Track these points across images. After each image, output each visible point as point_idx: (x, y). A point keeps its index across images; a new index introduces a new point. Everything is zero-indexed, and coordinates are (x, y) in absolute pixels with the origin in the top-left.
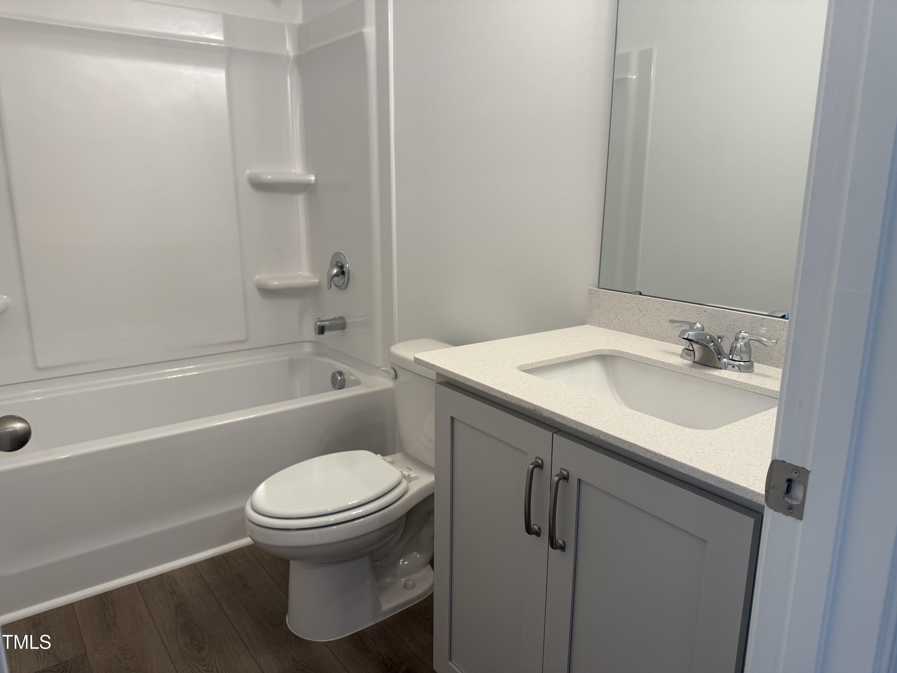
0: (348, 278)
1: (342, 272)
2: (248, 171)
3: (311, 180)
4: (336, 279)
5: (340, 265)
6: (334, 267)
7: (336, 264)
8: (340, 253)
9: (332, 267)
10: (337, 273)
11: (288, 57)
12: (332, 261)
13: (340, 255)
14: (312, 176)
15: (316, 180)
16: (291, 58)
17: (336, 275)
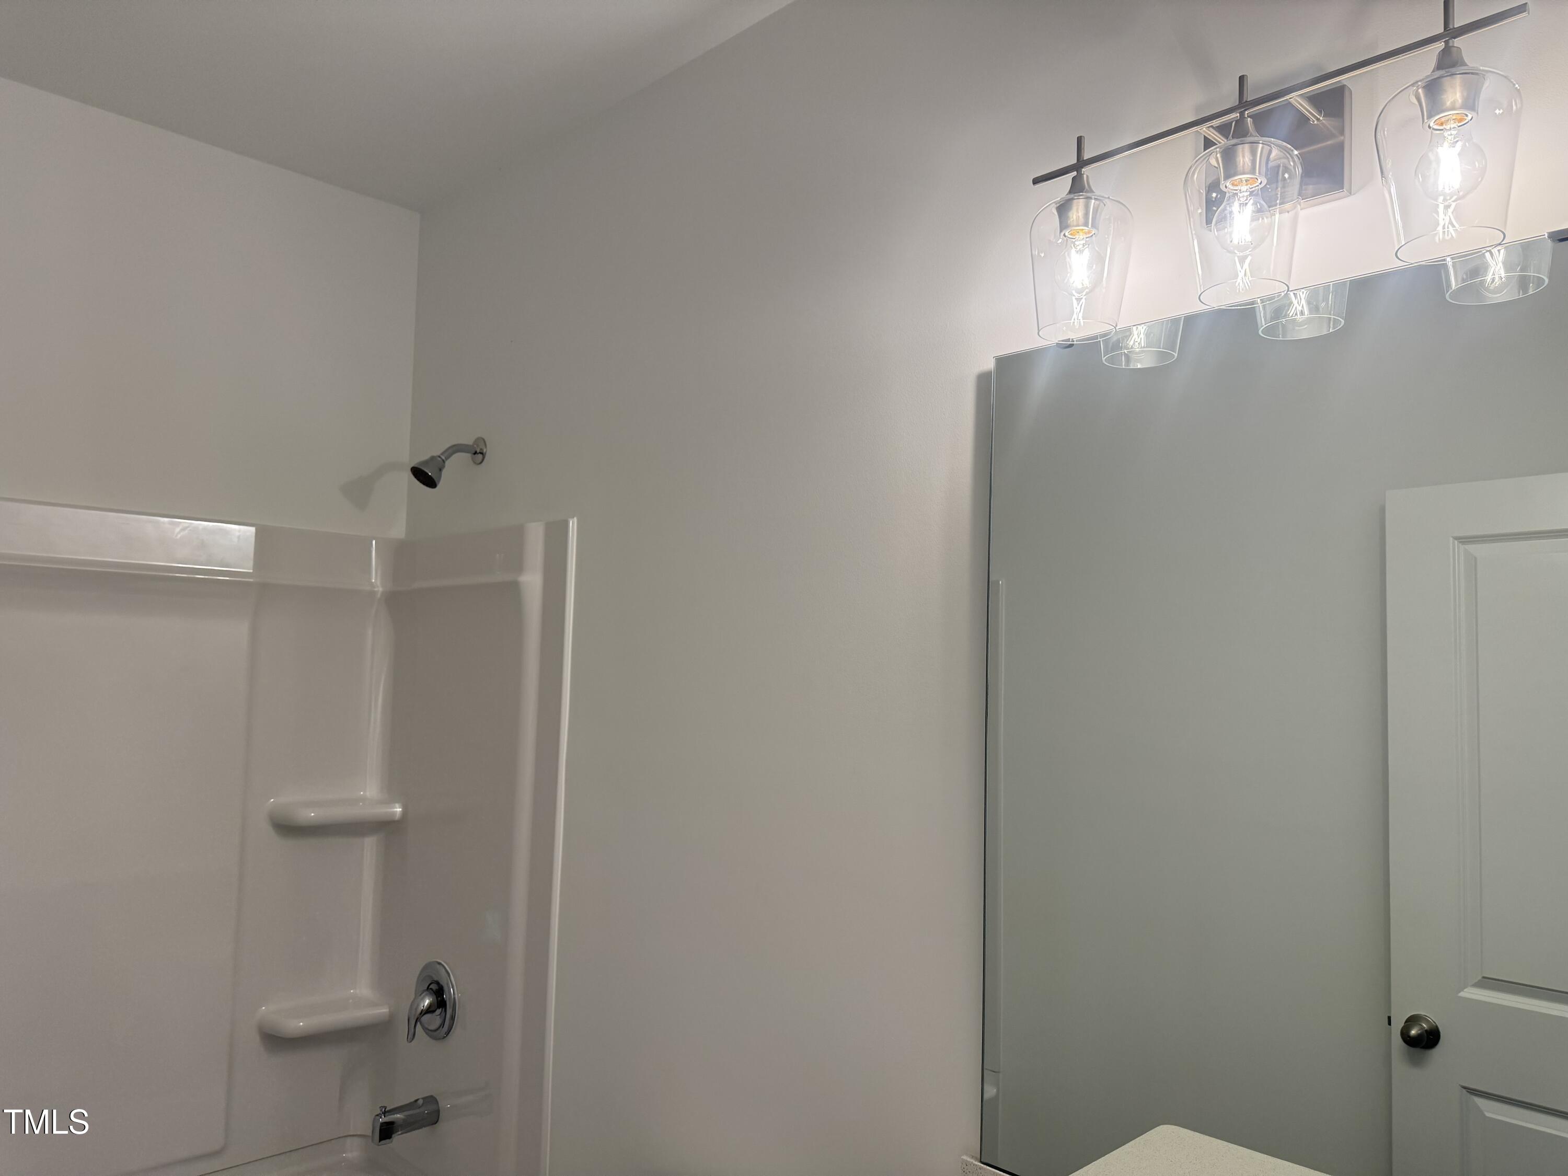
0: (453, 1018)
1: (440, 1002)
2: (272, 800)
3: (395, 813)
4: (426, 1018)
5: (434, 987)
6: (425, 993)
7: (428, 988)
8: (440, 964)
9: (419, 995)
10: (430, 1006)
11: (372, 594)
12: (420, 980)
13: (438, 966)
14: (397, 805)
15: (405, 813)
16: (379, 595)
17: (429, 1010)
